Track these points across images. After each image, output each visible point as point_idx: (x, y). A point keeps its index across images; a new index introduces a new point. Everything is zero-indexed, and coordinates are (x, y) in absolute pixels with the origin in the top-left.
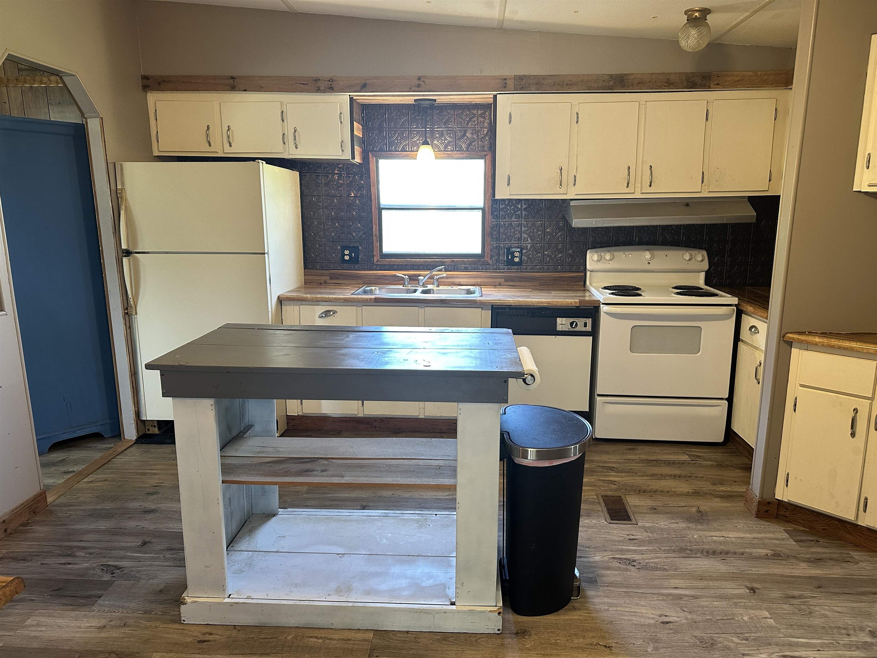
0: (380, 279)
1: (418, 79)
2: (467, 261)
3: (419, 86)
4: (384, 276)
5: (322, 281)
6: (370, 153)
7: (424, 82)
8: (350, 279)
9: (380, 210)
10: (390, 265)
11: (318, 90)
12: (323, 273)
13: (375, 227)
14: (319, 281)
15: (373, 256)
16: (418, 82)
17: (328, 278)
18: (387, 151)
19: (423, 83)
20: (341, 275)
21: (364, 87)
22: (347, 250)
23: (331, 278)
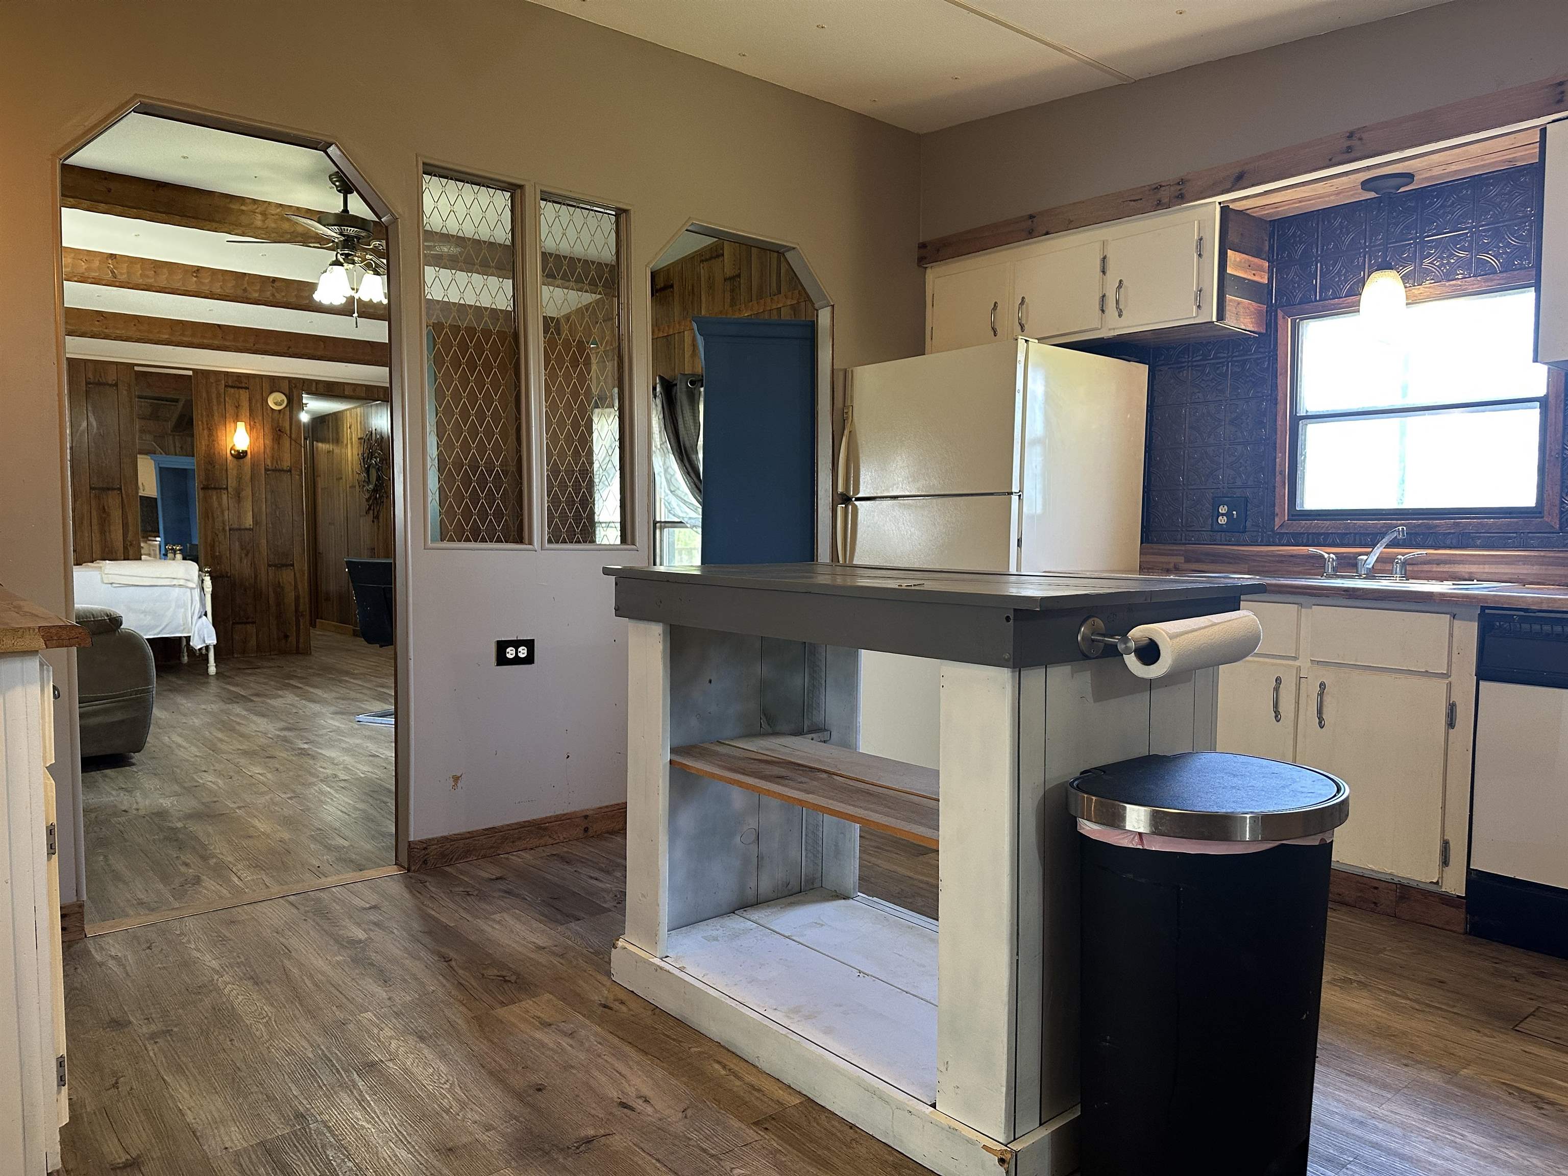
0: (1282, 562)
1: (1348, 137)
2: (1494, 523)
3: (1349, 149)
4: (1292, 556)
5: (1171, 566)
6: (1279, 311)
7: (1360, 139)
8: (1223, 562)
9: (1296, 421)
10: (1309, 534)
11: (1160, 205)
12: (1173, 550)
13: (1280, 455)
14: (1165, 566)
15: (1273, 515)
16: (1348, 143)
17: (1181, 559)
18: (1316, 301)
19: (1359, 142)
20: (1207, 554)
21: (1239, 181)
22: (1224, 505)
23: (1188, 561)
